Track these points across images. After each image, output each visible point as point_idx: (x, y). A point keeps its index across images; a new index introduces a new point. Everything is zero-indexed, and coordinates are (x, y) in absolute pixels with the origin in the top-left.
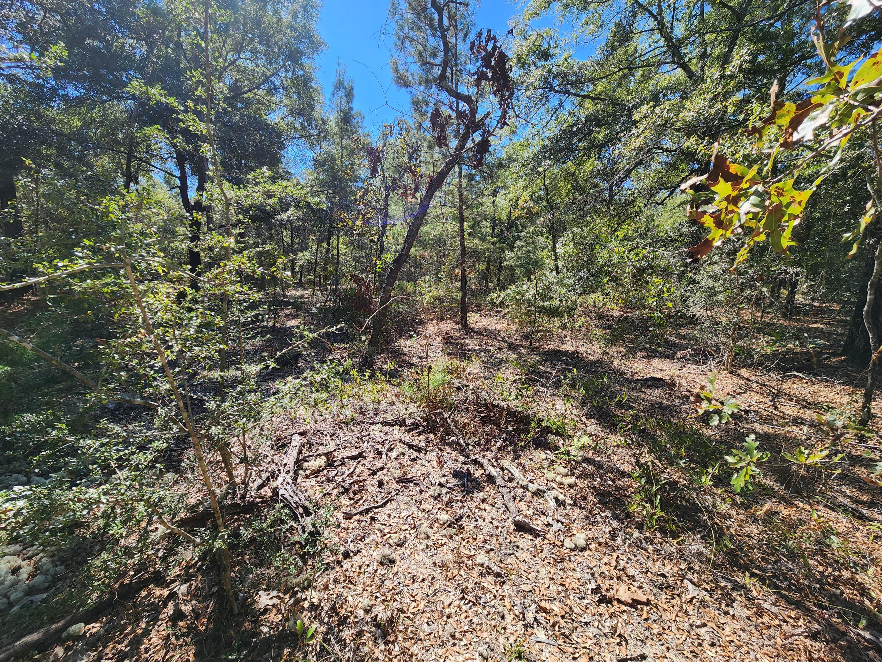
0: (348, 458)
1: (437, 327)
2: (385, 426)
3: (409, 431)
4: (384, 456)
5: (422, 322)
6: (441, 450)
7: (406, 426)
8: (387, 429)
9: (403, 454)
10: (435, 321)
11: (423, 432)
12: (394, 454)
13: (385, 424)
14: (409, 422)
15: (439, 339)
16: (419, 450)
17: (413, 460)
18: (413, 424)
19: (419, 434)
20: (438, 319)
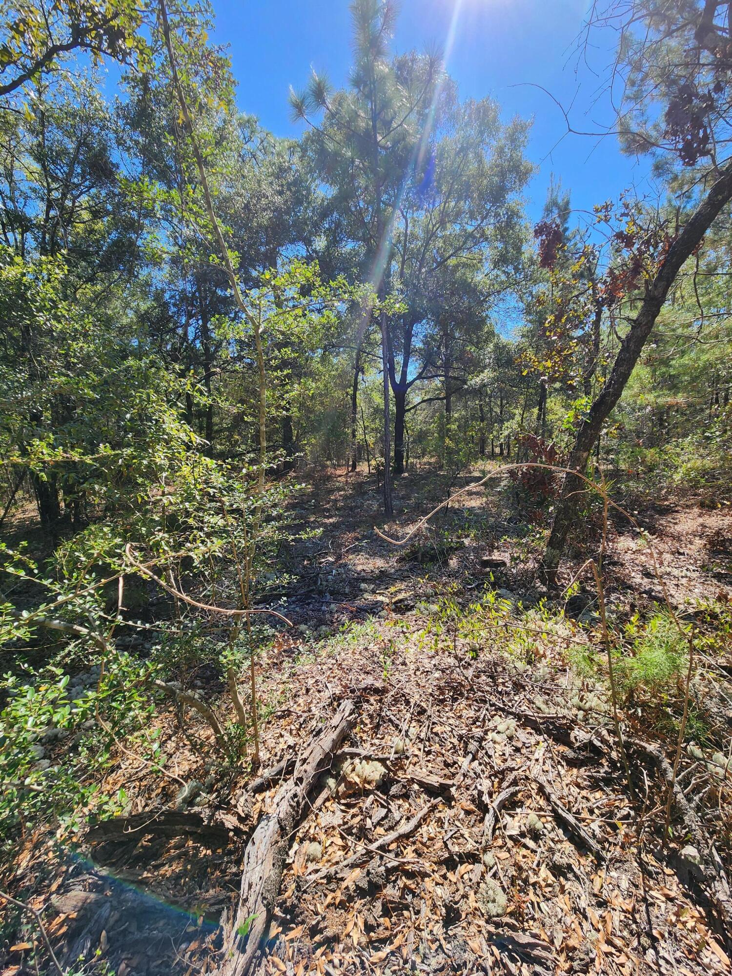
0: (421, 784)
1: (701, 520)
2: (524, 726)
3: (572, 763)
4: (489, 818)
5: (666, 511)
6: (647, 873)
7: (569, 744)
8: (524, 736)
9: (536, 835)
10: (696, 510)
11: (608, 781)
12: (514, 825)
13: (526, 722)
14: (580, 735)
15: (699, 542)
16: (582, 846)
17: (558, 871)
18: (589, 746)
19: (595, 785)
20: (702, 505)
